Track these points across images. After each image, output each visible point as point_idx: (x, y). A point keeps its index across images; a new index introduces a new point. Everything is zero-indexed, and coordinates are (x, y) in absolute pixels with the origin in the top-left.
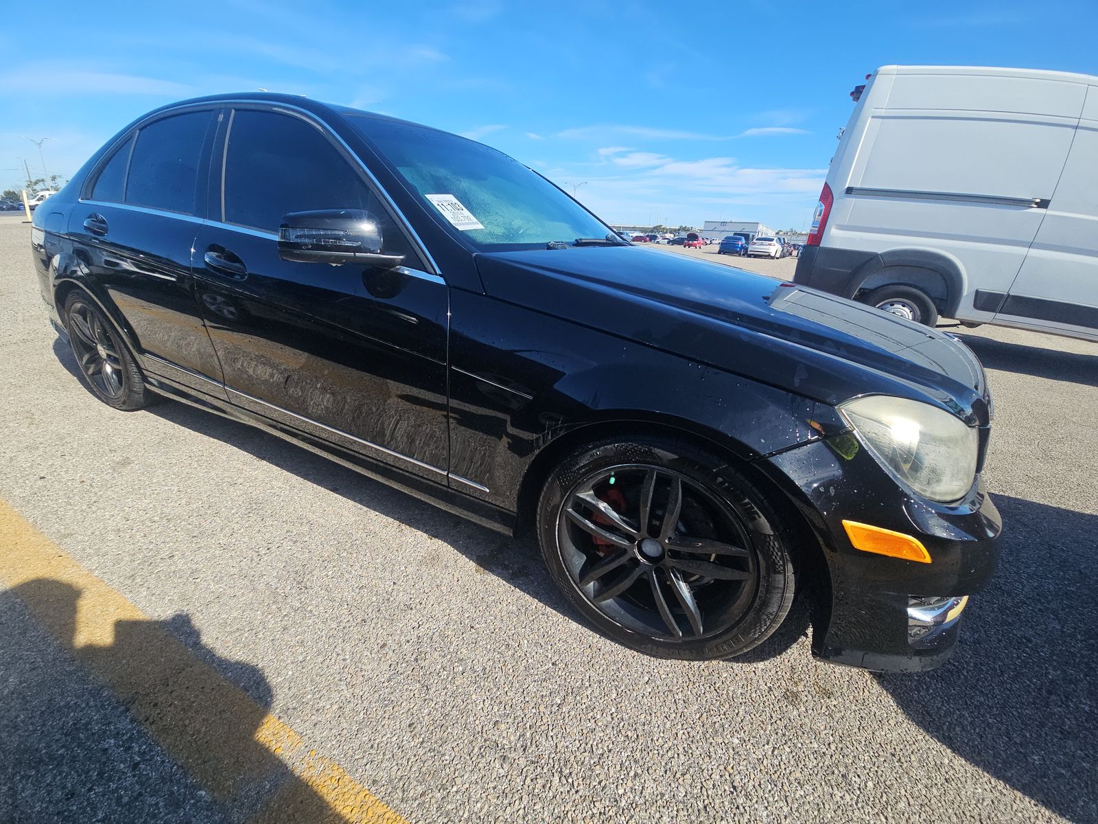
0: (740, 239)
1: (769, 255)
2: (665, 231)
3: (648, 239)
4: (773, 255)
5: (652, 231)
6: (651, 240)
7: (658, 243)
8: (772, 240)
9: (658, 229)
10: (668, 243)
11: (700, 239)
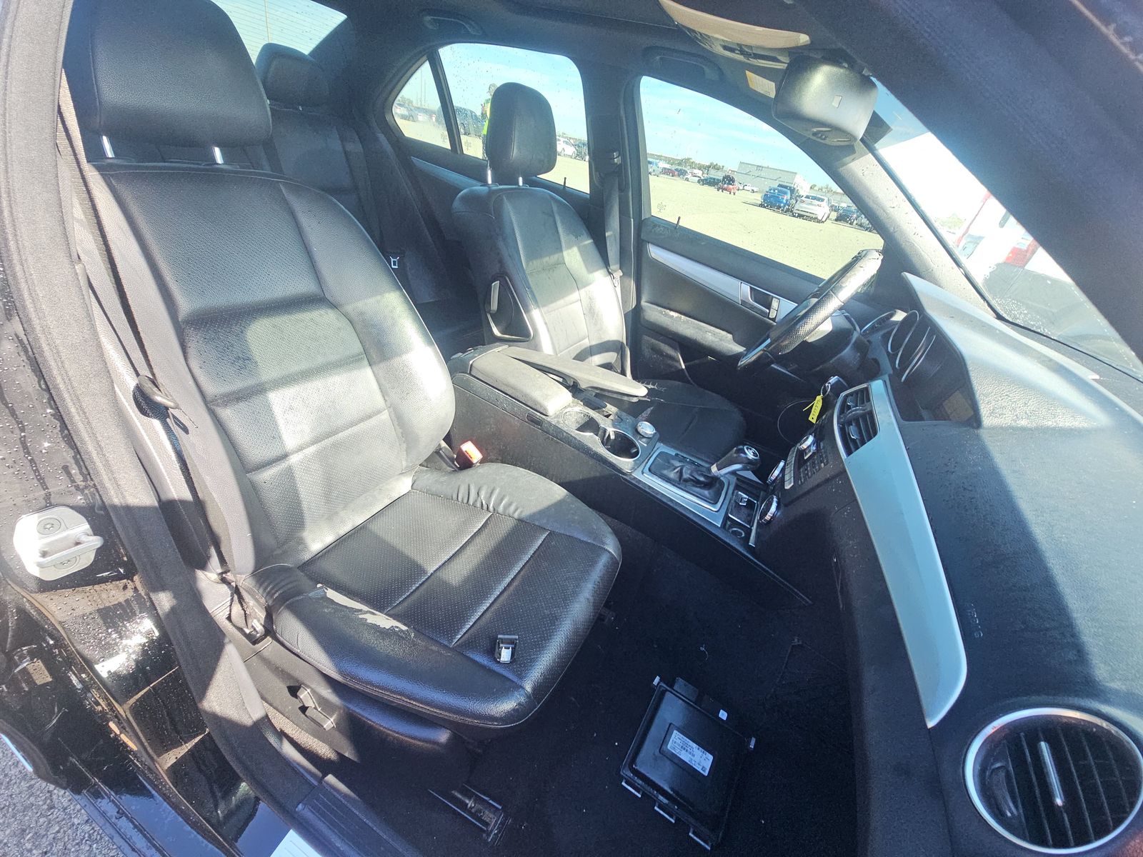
0: (786, 193)
1: (816, 218)
2: (693, 165)
3: (676, 173)
4: (820, 218)
5: (680, 164)
6: (679, 176)
7: (687, 179)
8: (823, 200)
9: (686, 161)
10: (699, 182)
11: (736, 183)
